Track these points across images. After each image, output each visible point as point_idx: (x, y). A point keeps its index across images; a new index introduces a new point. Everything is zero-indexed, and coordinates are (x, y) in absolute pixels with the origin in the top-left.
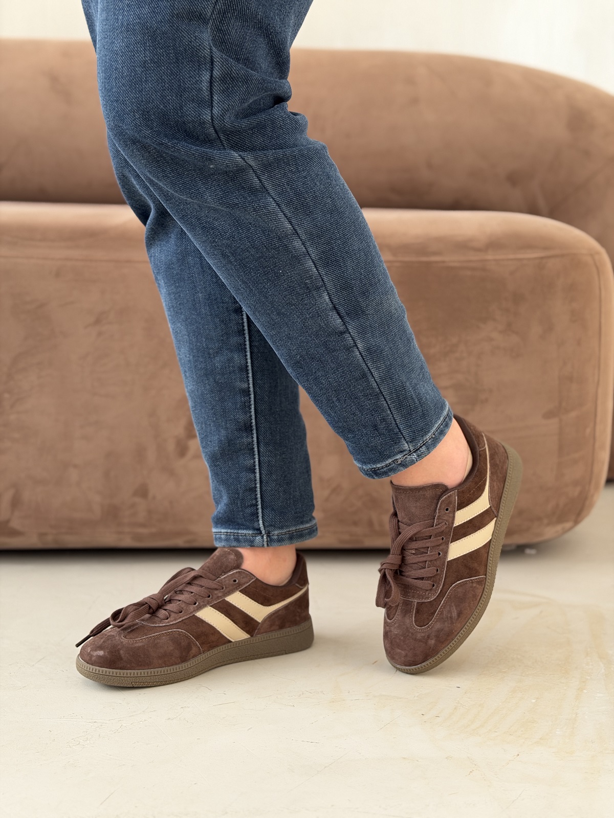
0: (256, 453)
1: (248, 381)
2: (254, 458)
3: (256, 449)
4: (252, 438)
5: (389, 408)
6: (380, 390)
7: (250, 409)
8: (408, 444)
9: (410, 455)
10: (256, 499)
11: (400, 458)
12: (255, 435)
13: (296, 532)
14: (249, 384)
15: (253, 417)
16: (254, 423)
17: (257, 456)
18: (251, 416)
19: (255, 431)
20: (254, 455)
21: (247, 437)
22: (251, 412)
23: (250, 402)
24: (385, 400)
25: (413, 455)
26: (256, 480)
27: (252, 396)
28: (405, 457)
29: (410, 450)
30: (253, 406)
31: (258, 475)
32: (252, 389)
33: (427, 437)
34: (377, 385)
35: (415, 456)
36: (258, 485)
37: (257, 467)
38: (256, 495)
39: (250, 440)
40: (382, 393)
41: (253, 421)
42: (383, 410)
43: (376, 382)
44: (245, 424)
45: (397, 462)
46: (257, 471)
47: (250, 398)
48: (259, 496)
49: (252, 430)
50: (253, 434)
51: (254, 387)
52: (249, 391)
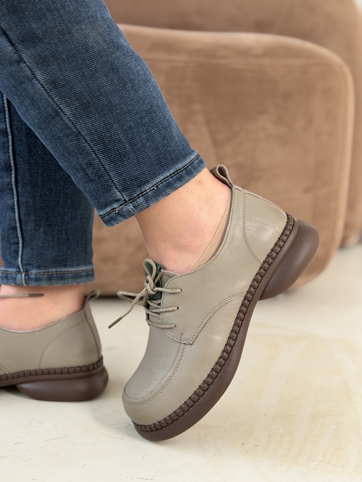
0: (15, 193)
1: (6, 121)
2: (14, 198)
3: (14, 190)
4: (11, 178)
5: (94, 151)
6: (77, 130)
7: (9, 150)
8: (121, 193)
9: (126, 205)
10: (18, 237)
11: (118, 208)
12: (13, 176)
13: (56, 274)
14: (6, 125)
15: (11, 157)
16: (12, 164)
17: (15, 196)
18: (9, 157)
19: (13, 172)
20: (13, 195)
21: (7, 176)
22: (9, 153)
23: (8, 143)
24: (87, 142)
25: (129, 206)
26: (15, 220)
27: (10, 137)
28: (121, 207)
29: (125, 200)
30: (11, 147)
31: (17, 214)
32: (9, 130)
33: (147, 187)
34: (73, 124)
35: (130, 207)
36: (18, 225)
37: (16, 207)
38: (17, 234)
39: (9, 180)
40: (80, 134)
41: (12, 162)
42: (88, 154)
43: (70, 120)
44: (5, 164)
45: (115, 211)
46: (16, 210)
47: (8, 139)
48: (19, 235)
49: (11, 171)
50: (11, 174)
51: (11, 128)
52: (7, 132)
